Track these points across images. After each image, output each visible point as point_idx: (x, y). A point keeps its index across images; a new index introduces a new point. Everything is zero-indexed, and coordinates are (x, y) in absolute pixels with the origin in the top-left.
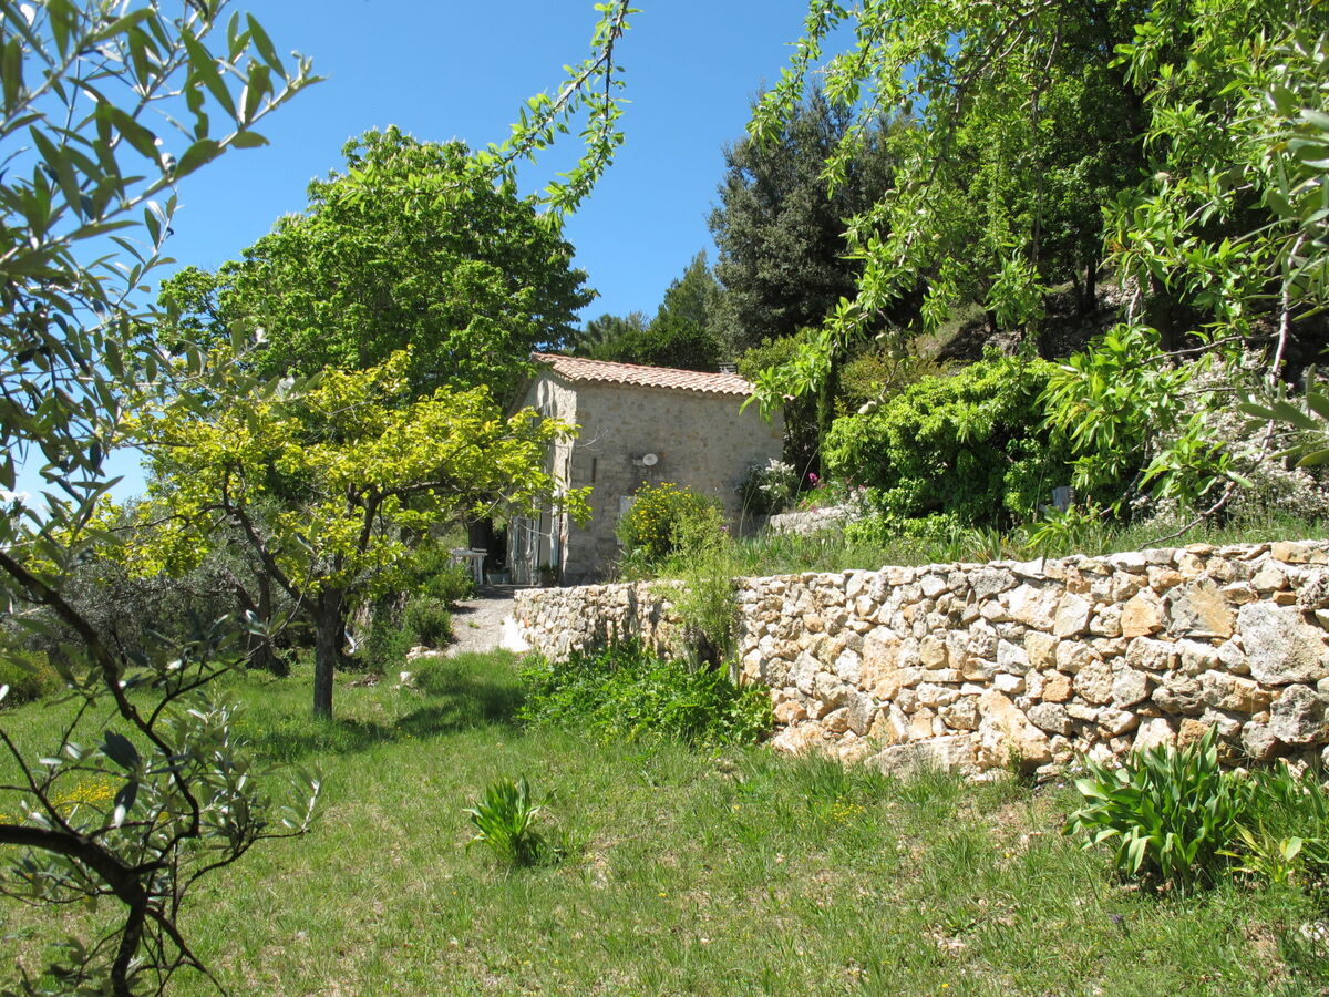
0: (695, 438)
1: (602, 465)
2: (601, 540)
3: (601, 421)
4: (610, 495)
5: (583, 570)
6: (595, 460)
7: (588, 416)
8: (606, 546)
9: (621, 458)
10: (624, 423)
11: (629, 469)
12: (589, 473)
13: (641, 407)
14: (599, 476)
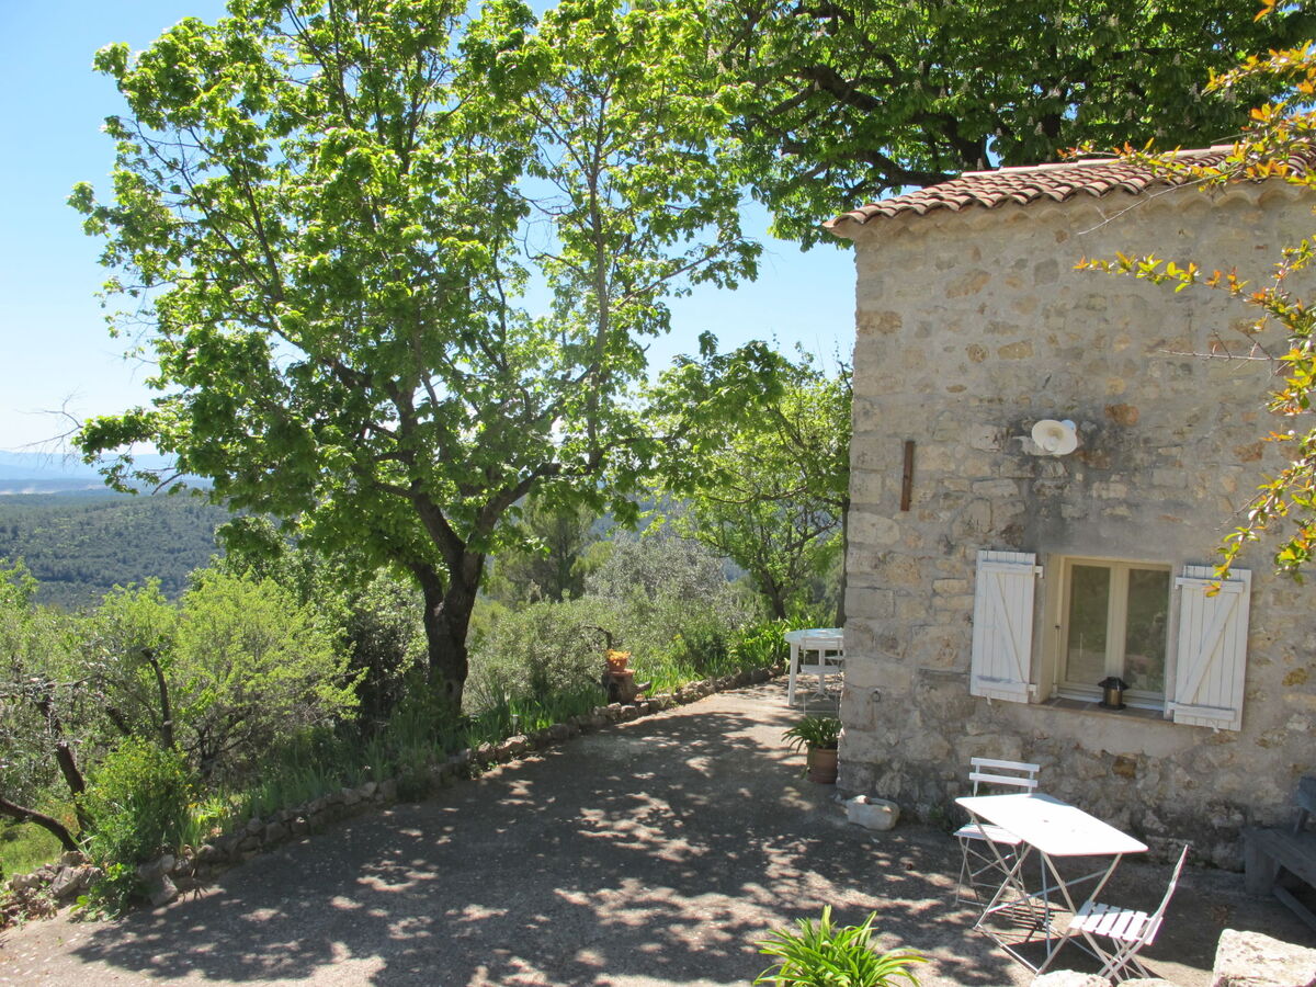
0: (1242, 348)
1: (930, 461)
2: (928, 677)
3: (925, 330)
4: (950, 548)
5: (880, 755)
6: (910, 446)
7: (890, 321)
8: (940, 696)
9: (984, 437)
10: (995, 327)
11: (1009, 466)
12: (895, 485)
13: (1047, 270)
14: (920, 493)
